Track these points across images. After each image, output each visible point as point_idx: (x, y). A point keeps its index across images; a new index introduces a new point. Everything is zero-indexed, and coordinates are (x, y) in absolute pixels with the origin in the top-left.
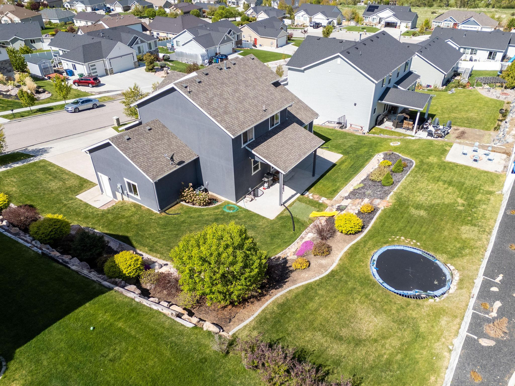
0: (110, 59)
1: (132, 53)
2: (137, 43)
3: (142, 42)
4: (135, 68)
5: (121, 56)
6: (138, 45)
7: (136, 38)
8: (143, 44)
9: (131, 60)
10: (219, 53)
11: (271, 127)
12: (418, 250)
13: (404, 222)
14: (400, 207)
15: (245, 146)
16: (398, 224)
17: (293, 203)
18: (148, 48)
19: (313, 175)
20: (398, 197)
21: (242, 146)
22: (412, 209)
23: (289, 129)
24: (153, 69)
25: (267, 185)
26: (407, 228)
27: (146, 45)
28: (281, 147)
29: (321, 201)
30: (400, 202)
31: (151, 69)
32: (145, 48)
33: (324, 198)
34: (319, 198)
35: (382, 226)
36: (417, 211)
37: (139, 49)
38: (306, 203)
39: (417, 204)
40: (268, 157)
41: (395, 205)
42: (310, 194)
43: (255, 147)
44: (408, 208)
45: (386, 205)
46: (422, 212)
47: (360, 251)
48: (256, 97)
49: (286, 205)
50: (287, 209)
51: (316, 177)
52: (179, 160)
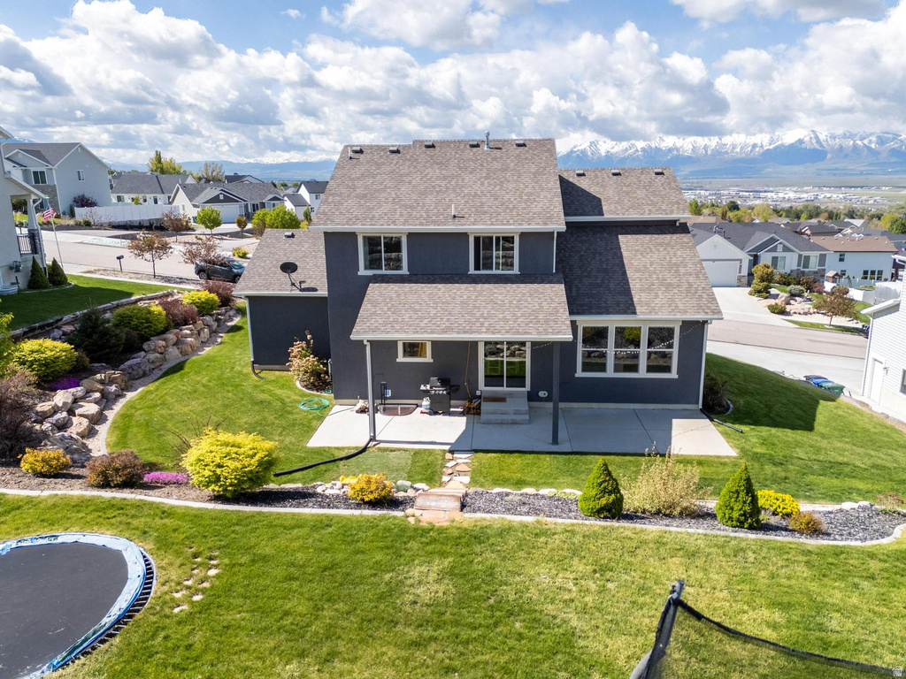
1: (741, 260)
2: (774, 249)
3: (786, 249)
4: (739, 286)
5: (714, 261)
6: (774, 254)
7: (773, 240)
8: (788, 255)
11: (477, 267)
12: (129, 614)
13: (327, 558)
14: (434, 541)
15: (370, 273)
16: (304, 548)
17: (399, 450)
18: (799, 265)
19: (555, 441)
20: (506, 531)
21: (362, 272)
22: (438, 565)
23: (524, 288)
24: (763, 292)
25: (426, 402)
26: (279, 572)
27: (796, 257)
28: (436, 303)
29: (445, 478)
30: (477, 537)
31: (759, 292)
32: (790, 263)
33: (467, 479)
34: (460, 473)
35: (270, 526)
36: (431, 578)
37: (775, 260)
38: (414, 462)
39: (491, 573)
40: (375, 304)
41: (441, 531)
42: (463, 458)
43: (387, 282)
44: (443, 554)
45: (427, 518)
46: (442, 588)
47: (110, 513)
48: (476, 194)
49: (382, 445)
50: (364, 450)
51: (555, 448)
52: (312, 285)
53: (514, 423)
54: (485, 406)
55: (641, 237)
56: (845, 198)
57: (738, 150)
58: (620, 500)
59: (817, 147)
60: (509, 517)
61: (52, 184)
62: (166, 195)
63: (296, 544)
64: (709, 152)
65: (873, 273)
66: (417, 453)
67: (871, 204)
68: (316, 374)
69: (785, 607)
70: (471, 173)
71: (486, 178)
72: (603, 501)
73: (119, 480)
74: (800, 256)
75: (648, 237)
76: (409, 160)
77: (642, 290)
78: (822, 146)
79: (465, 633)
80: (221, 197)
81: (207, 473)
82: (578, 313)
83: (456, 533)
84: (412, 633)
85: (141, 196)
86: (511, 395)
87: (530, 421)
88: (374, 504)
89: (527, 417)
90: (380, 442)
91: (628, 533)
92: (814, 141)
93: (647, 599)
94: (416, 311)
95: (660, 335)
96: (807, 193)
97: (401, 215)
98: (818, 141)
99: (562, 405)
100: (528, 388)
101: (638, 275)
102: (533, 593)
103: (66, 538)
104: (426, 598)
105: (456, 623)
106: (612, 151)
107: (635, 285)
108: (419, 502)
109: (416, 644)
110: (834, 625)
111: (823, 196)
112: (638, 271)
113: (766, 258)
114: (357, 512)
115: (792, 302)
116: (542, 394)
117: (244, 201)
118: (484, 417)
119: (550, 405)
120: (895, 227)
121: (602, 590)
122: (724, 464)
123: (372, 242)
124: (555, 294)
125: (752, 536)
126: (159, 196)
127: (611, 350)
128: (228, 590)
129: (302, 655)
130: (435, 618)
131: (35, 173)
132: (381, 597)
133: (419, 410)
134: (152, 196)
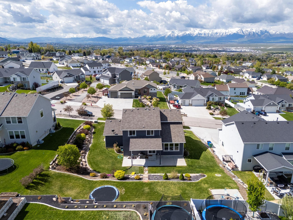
0: (192, 100)
1: (205, 100)
2: (213, 96)
3: (216, 96)
4: (204, 106)
5: (198, 100)
6: (213, 97)
7: (213, 94)
8: (216, 97)
9: (202, 103)
10: (264, 111)
11: (147, 135)
12: (119, 194)
13: (135, 187)
14: (146, 184)
15: (130, 136)
16: (132, 186)
17: (137, 167)
18: (219, 99)
19: (160, 164)
20: (155, 182)
21: (129, 136)
22: (148, 187)
23: (155, 139)
24: (209, 108)
25: (139, 157)
26: (131, 189)
27: (218, 98)
28: (141, 143)
29: (144, 172)
30: (151, 184)
31: (208, 108)
32: (217, 99)
33: (147, 172)
34: (146, 171)
35: (128, 183)
36: (147, 189)
37: (213, 99)
38: (139, 169)
39: (153, 188)
40: (132, 143)
41: (147, 183)
42: (146, 168)
43: (133, 138)
44: (148, 186)
45: (145, 181)
46: (148, 190)
47: (108, 183)
48: (147, 122)
49: (134, 166)
50: (131, 167)
51: (160, 165)
52: (117, 133)
53: (154, 160)
54: (149, 157)
55: (174, 125)
56: (250, 51)
57: (218, 34)
58: (168, 177)
59: (242, 34)
60: (155, 181)
61: (28, 81)
62: (46, 68)
63: (131, 186)
64: (209, 35)
65: (242, 93)
66: (140, 167)
67: (257, 53)
68: (119, 150)
69: (182, 190)
70: (146, 116)
71: (148, 118)
72: (166, 178)
73: (105, 177)
74: (219, 97)
75: (175, 125)
76: (135, 113)
77: (174, 137)
78: (244, 33)
79: (151, 195)
80: (68, 76)
81: (118, 177)
82: (164, 142)
83: (149, 183)
84: (146, 195)
85: (38, 69)
86: (153, 154)
87: (156, 160)
88: (138, 180)
89: (156, 159)
90: (133, 165)
91: (168, 182)
92: (241, 32)
93: (169, 190)
94: (139, 145)
95: (177, 145)
96: (239, 49)
97: (135, 127)
98: (243, 32)
99: (161, 156)
100: (156, 153)
101: (173, 134)
102: (158, 190)
103: (106, 186)
104: (147, 191)
105: (150, 194)
106: (179, 35)
107: (172, 136)
108: (144, 179)
109: (147, 196)
110: (187, 192)
111: (243, 50)
112: (173, 133)
113: (211, 98)
114: (137, 181)
115: (215, 111)
116: (158, 154)
117: (74, 76)
118: (149, 159)
119: (159, 156)
120: (257, 70)
121: (165, 189)
122: (184, 167)
123: (131, 131)
124: (160, 140)
125: (182, 181)
126: (44, 69)
127: (169, 147)
128: (127, 191)
129: (137, 197)
130: (148, 193)
131: (23, 78)
132: (142, 191)
133: (138, 158)
134: (42, 69)
